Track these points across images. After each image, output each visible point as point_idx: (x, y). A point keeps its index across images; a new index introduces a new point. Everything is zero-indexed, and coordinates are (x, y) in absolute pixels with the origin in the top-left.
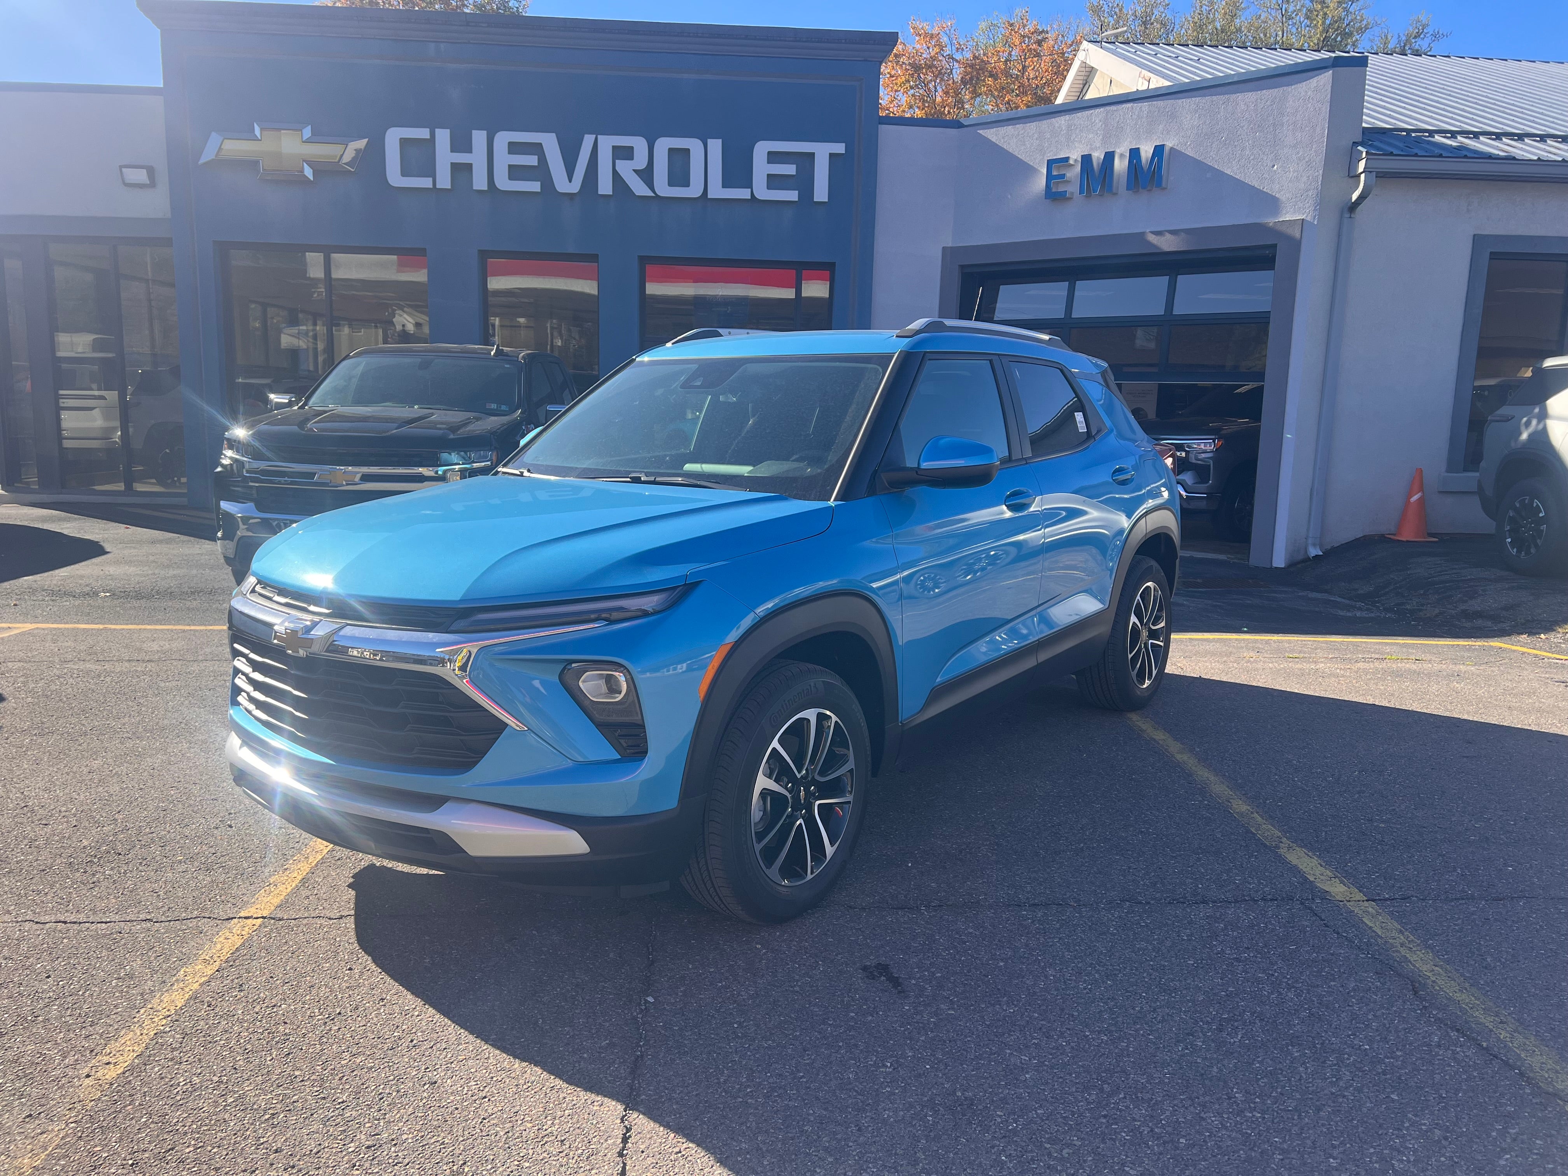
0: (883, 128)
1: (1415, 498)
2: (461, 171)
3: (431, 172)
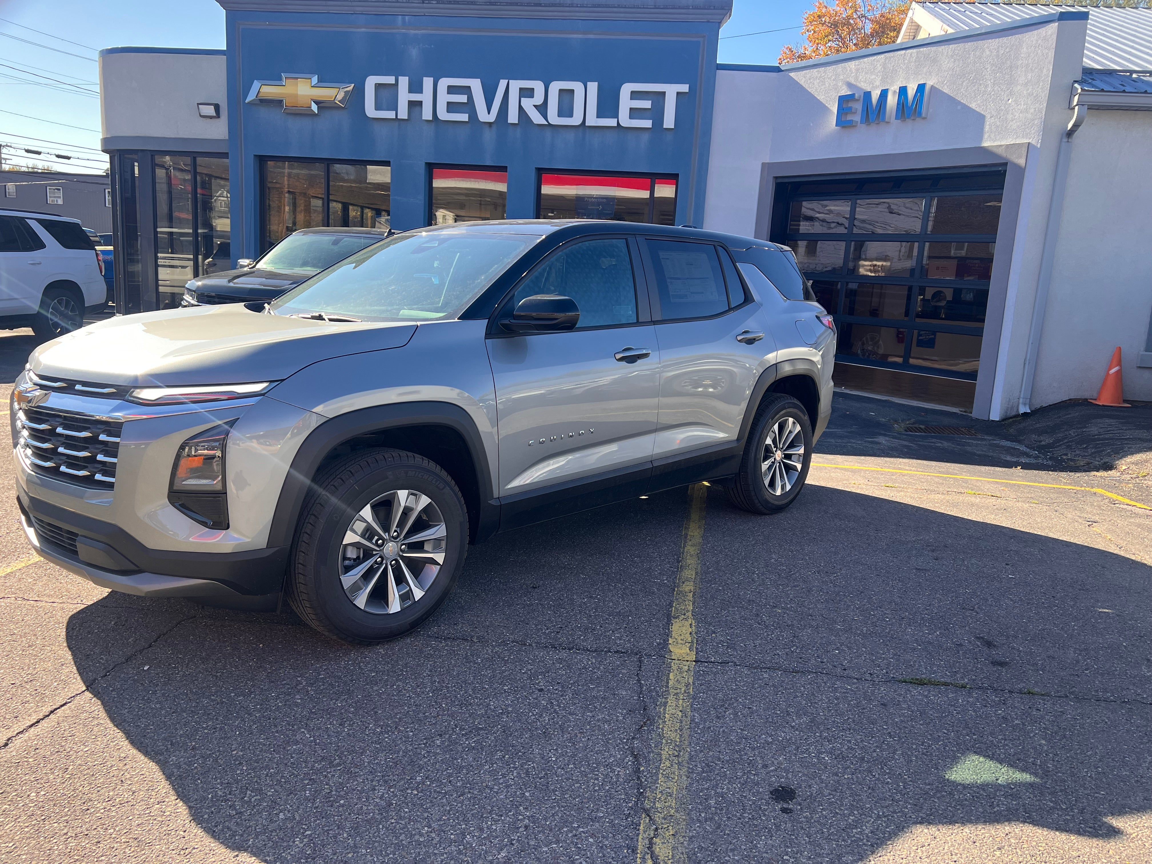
0: (720, 72)
1: (1114, 370)
2: (415, 106)
3: (393, 106)
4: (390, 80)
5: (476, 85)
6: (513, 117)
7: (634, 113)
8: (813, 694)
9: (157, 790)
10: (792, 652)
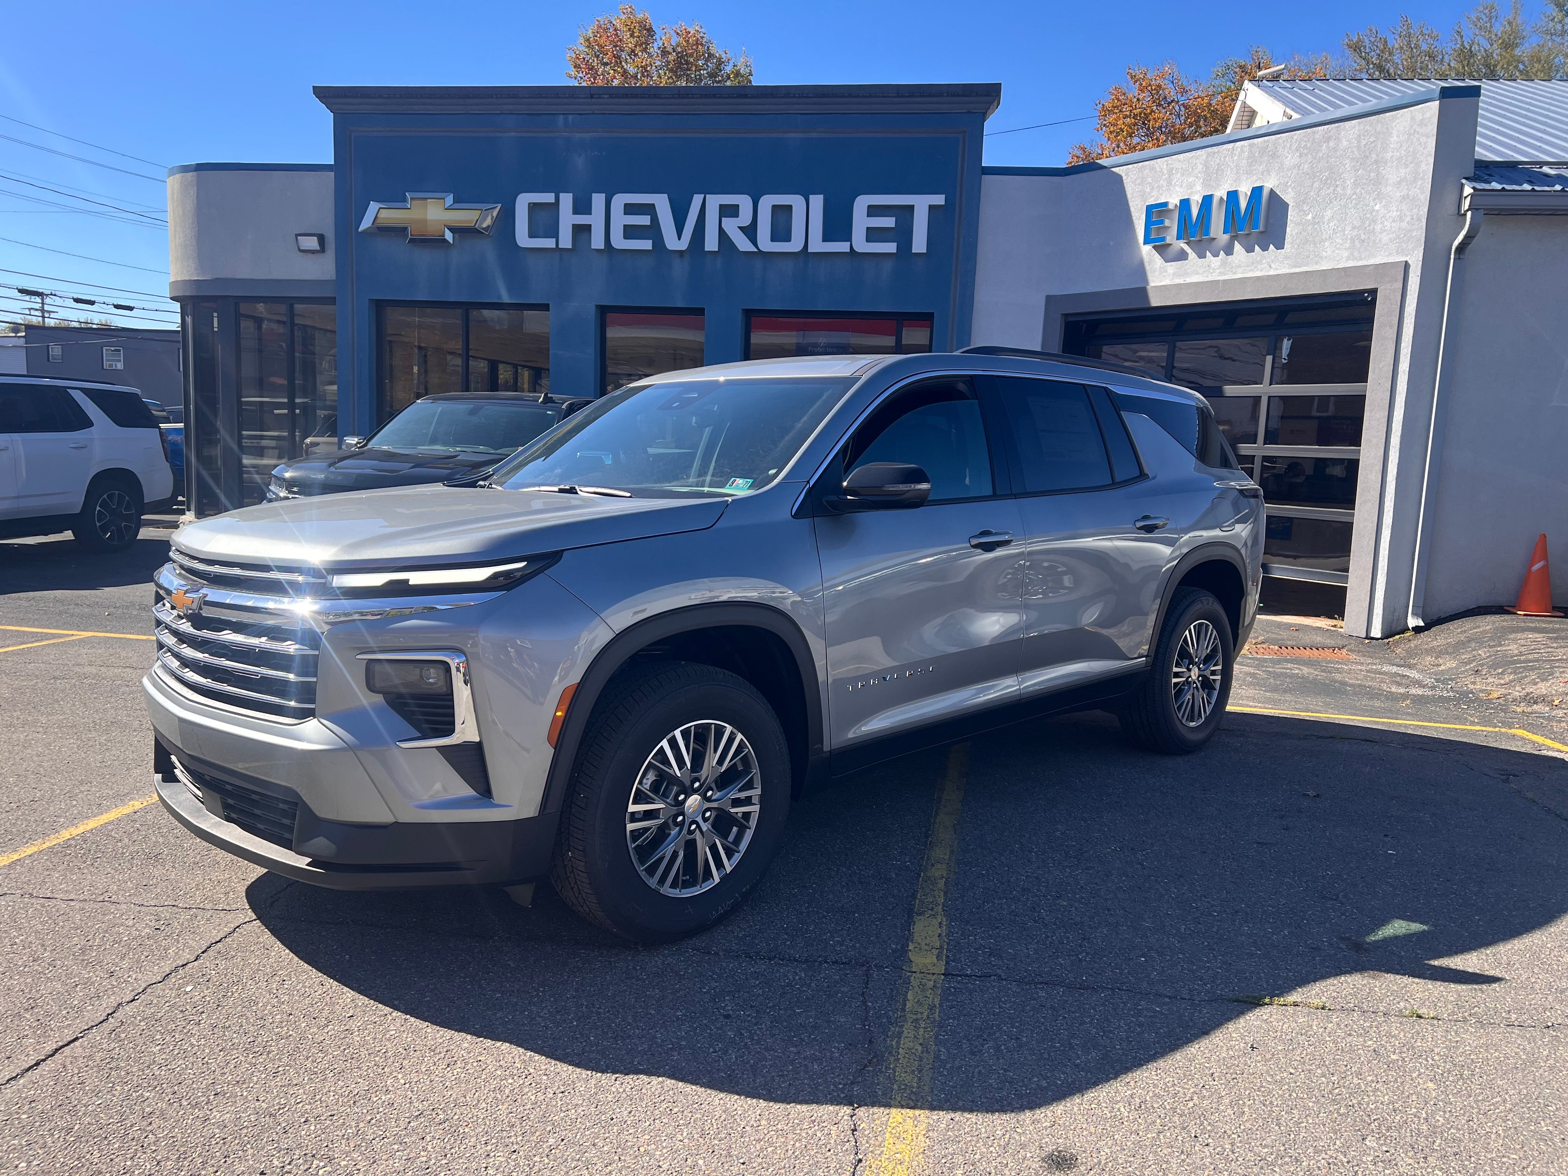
0: (986, 178)
1: (1535, 567)
2: (582, 231)
3: (553, 232)
4: (549, 198)
5: (661, 202)
6: (711, 243)
7: (873, 235)
8: (1108, 1020)
9: (190, 1159)
10: (1080, 960)
